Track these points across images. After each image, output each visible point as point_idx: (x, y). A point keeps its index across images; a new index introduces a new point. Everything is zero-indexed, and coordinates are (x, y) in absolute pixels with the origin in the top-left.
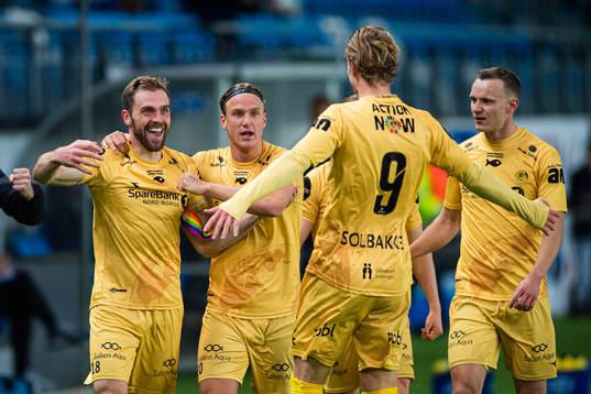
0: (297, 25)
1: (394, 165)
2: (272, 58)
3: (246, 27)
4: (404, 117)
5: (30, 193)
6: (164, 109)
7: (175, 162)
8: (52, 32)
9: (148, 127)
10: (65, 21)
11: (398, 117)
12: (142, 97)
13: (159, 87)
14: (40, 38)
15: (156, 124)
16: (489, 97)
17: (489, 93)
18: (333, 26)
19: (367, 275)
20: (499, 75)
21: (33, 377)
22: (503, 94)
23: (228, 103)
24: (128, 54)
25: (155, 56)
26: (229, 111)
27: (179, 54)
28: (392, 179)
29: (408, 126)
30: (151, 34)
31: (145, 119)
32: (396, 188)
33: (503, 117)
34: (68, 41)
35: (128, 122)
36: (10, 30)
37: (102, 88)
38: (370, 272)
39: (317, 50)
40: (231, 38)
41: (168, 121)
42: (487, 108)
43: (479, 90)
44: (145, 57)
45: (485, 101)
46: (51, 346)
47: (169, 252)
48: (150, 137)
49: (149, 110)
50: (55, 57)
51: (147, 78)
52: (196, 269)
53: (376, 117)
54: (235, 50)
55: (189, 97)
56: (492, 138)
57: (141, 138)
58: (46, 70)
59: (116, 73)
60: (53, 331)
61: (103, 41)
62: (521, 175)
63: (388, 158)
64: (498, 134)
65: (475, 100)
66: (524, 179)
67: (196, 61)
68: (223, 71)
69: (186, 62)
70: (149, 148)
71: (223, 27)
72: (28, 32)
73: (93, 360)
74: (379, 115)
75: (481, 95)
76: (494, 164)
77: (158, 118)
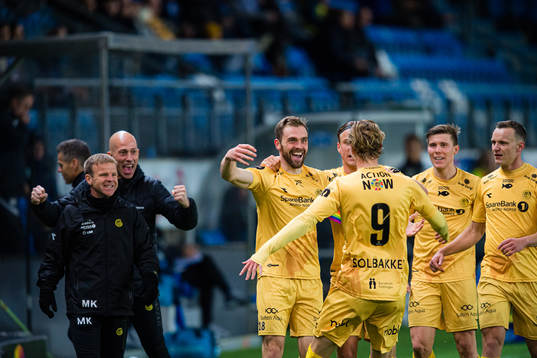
0: (395, 85)
1: (380, 212)
2: (378, 108)
3: (360, 87)
4: (385, 178)
5: (187, 203)
6: (303, 139)
7: (311, 175)
8: (226, 91)
9: (292, 151)
10: (235, 83)
11: (381, 179)
12: (289, 131)
13: (301, 124)
14: (218, 95)
15: (298, 150)
16: (505, 140)
17: (504, 137)
18: (420, 86)
19: (373, 286)
20: (512, 125)
21: (215, 327)
22: (514, 139)
23: (341, 135)
24: (279, 106)
25: (297, 107)
26: (342, 140)
27: (314, 106)
28: (381, 221)
29: (389, 184)
30: (295, 92)
31: (290, 146)
32: (386, 226)
33: (514, 155)
34: (237, 97)
35: (278, 147)
36: (197, 90)
37: (261, 130)
38: (375, 284)
39: (409, 103)
40: (350, 95)
41: (306, 148)
42: (503, 147)
43: (497, 135)
44: (290, 108)
45: (502, 143)
46: (227, 307)
47: (308, 241)
48: (294, 158)
49: (293, 140)
50: (229, 108)
51: (293, 117)
52: (326, 253)
53: (364, 183)
54: (353, 103)
55: (321, 135)
56: (506, 169)
57: (287, 159)
58: (223, 117)
59: (271, 119)
60: (228, 297)
61: (262, 97)
62: (526, 193)
63: (375, 208)
64: (510, 167)
65: (494, 142)
66: (528, 196)
67: (325, 110)
68: (344, 117)
69: (318, 111)
70: (293, 166)
71: (345, 87)
72: (210, 91)
73: (260, 320)
74: (366, 180)
75: (499, 138)
76: (508, 186)
77: (299, 146)
